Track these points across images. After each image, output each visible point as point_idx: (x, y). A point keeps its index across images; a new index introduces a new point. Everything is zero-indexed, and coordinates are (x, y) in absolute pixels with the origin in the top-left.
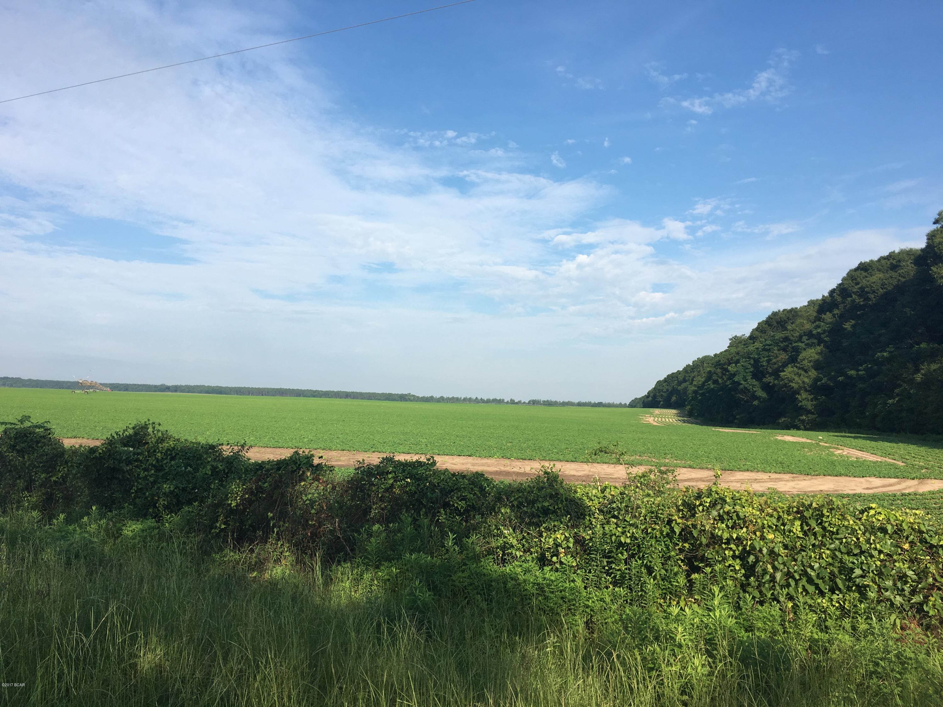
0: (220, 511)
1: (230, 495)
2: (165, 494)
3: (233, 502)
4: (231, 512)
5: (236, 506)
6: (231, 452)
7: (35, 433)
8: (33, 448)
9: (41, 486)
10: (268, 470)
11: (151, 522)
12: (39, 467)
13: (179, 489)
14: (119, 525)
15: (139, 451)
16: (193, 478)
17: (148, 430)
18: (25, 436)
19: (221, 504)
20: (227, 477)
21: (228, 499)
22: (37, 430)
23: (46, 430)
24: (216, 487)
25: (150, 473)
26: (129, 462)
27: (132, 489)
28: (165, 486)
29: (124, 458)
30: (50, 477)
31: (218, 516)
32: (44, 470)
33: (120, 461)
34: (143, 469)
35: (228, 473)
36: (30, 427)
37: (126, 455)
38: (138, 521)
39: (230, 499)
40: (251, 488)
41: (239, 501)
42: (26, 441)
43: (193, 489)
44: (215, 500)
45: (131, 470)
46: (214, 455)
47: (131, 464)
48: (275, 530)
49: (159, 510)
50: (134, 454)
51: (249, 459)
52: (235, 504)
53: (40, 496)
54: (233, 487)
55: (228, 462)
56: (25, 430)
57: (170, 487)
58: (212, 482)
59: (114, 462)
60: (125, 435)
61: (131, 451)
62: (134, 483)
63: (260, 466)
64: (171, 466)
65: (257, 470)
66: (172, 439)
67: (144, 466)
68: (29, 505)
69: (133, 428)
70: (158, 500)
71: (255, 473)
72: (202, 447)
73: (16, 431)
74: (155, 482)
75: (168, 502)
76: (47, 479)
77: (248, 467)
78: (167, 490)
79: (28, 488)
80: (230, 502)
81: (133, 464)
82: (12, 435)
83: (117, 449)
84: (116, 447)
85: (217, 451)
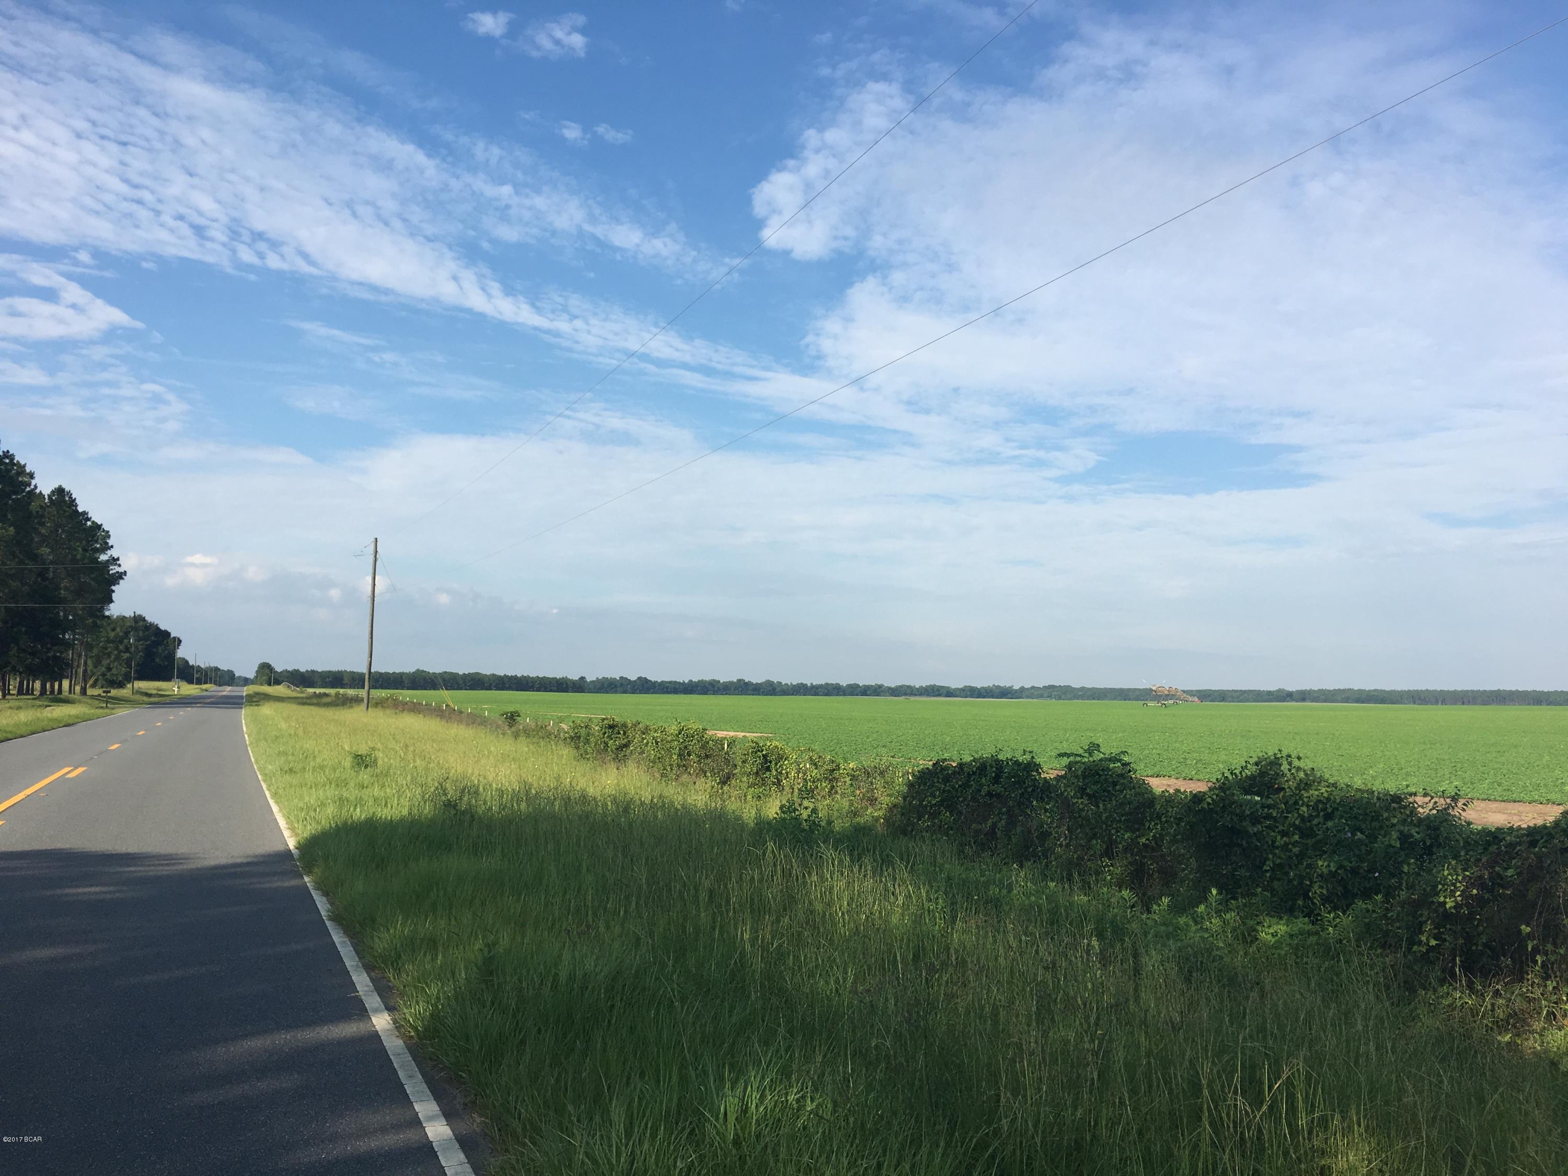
0: (1426, 913)
1: (1440, 887)
2: (1321, 876)
3: (1448, 900)
4: (1447, 916)
5: (1455, 907)
6: (1434, 808)
7: (1111, 770)
8: (1109, 791)
9: (1126, 850)
10: (1511, 845)
11: (1302, 923)
12: (1120, 821)
13: (1346, 870)
14: (1251, 923)
15: (1270, 801)
16: (1369, 852)
17: (1282, 768)
18: (1098, 774)
19: (1426, 901)
20: (1431, 854)
21: (1437, 894)
22: (1112, 766)
23: (1125, 764)
24: (1411, 871)
25: (1292, 840)
26: (1255, 820)
27: (1264, 864)
28: (1320, 863)
29: (1248, 812)
30: (1139, 836)
31: (1421, 924)
32: (1127, 827)
33: (1242, 817)
34: (1279, 832)
35: (1431, 846)
36: (1101, 760)
37: (1251, 808)
38: (1281, 918)
39: (1442, 894)
40: (1481, 877)
41: (1459, 898)
42: (1098, 782)
43: (1372, 870)
44: (1413, 894)
45: (1261, 833)
46: (1401, 813)
47: (1260, 823)
48: (1538, 958)
49: (1313, 903)
50: (1263, 807)
51: (1469, 823)
52: (1453, 904)
53: (1126, 866)
54: (1446, 873)
55: (1429, 827)
56: (1096, 765)
57: (1329, 866)
58: (1402, 862)
59: (1231, 819)
60: (1244, 775)
61: (1257, 802)
62: (1267, 855)
63: (1493, 837)
64: (1327, 829)
65: (1489, 844)
66: (1323, 784)
67: (1281, 828)
68: (1111, 879)
69: (1257, 764)
70: (1311, 886)
71: (1486, 849)
72: (1379, 799)
73: (1083, 766)
74: (1301, 856)
75: (1328, 890)
76: (1134, 841)
77: (1469, 837)
78: (1325, 871)
79: (1108, 853)
80: (1442, 899)
81: (1262, 823)
82: (1080, 773)
83: (1236, 798)
84: (1233, 794)
85: (1405, 807)
